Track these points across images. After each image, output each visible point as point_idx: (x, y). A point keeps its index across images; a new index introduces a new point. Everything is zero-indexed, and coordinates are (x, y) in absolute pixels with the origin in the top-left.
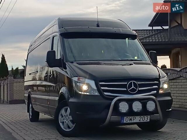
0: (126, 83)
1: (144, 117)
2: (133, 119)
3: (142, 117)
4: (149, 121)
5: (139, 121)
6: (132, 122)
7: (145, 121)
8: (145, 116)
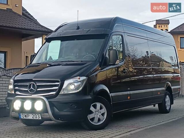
0: (28, 84)
1: (35, 115)
2: (28, 116)
3: (34, 114)
4: (40, 118)
5: (33, 118)
6: (27, 118)
7: (37, 119)
8: (37, 115)
